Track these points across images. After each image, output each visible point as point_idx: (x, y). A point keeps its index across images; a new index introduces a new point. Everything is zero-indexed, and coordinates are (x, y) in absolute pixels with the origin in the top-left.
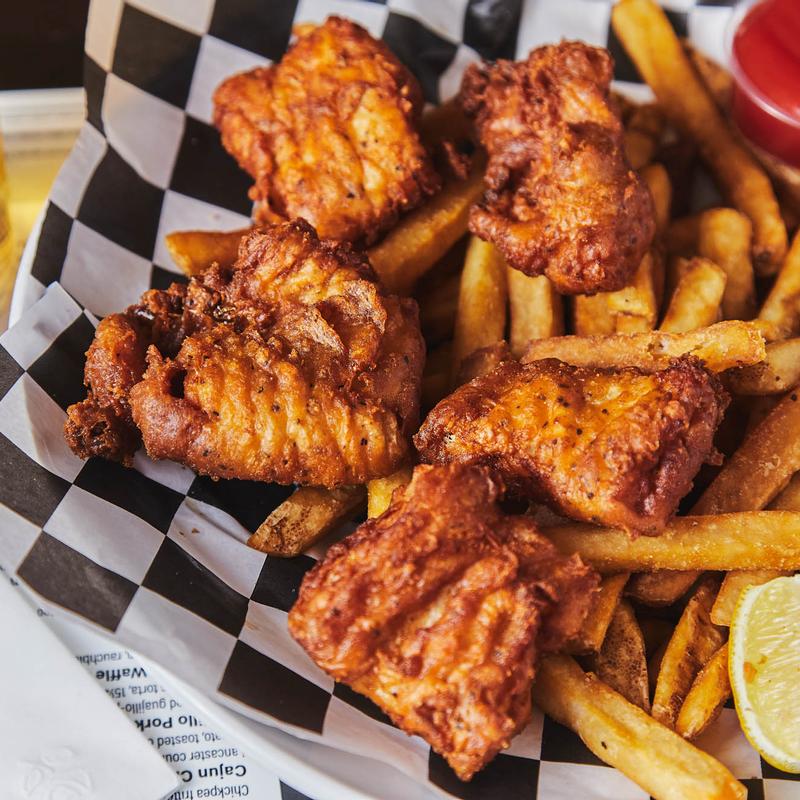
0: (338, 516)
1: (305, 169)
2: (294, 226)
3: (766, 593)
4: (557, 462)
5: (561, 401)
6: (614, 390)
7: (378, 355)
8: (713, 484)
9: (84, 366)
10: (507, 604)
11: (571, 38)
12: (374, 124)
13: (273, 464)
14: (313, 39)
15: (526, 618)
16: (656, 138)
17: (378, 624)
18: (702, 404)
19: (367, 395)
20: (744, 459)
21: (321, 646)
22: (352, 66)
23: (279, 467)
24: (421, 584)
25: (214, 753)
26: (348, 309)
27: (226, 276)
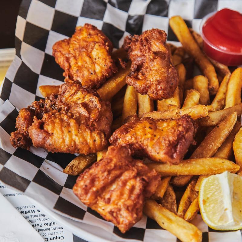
0: (89, 164)
1: (78, 67)
2: (75, 82)
3: (208, 180)
4: (149, 144)
5: (150, 128)
6: (165, 124)
7: (99, 117)
8: (195, 151)
9: (15, 122)
10: (134, 183)
11: (155, 28)
12: (98, 53)
13: (69, 147)
14: (81, 30)
15: (139, 186)
16: (182, 57)
17: (98, 189)
18: (189, 127)
19: (96, 128)
20: (204, 144)
21: (82, 195)
22: (92, 37)
23: (71, 148)
24: (110, 178)
25: (54, 233)
26: (90, 104)
27: (56, 97)
